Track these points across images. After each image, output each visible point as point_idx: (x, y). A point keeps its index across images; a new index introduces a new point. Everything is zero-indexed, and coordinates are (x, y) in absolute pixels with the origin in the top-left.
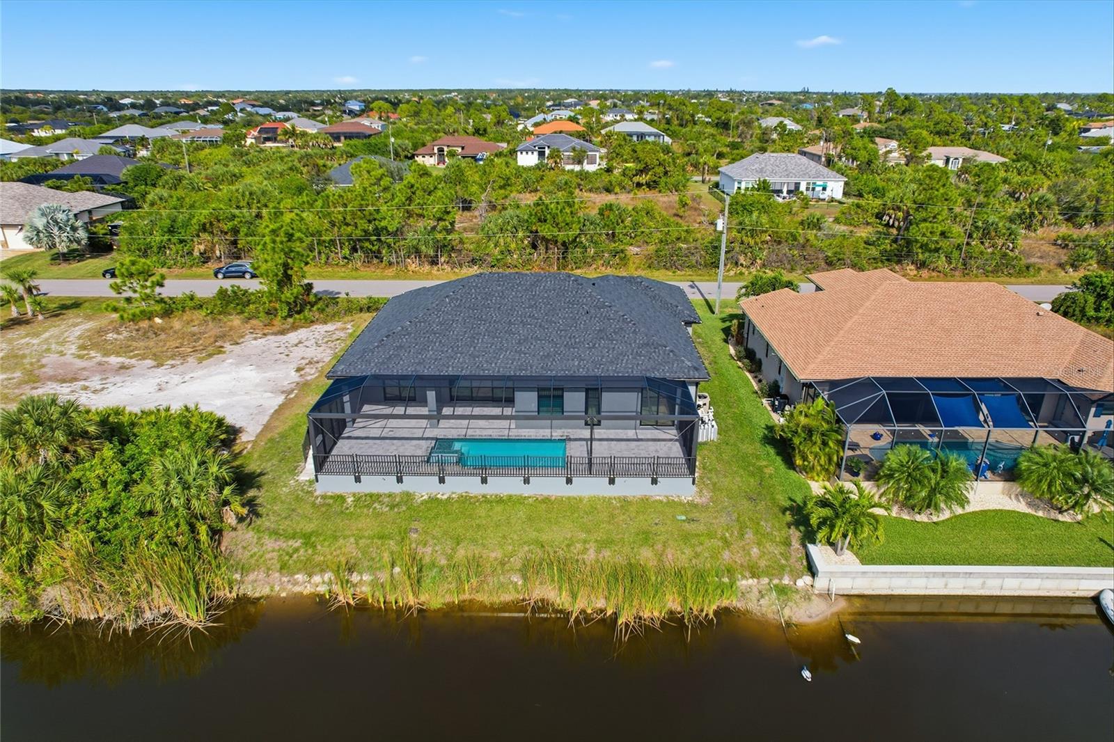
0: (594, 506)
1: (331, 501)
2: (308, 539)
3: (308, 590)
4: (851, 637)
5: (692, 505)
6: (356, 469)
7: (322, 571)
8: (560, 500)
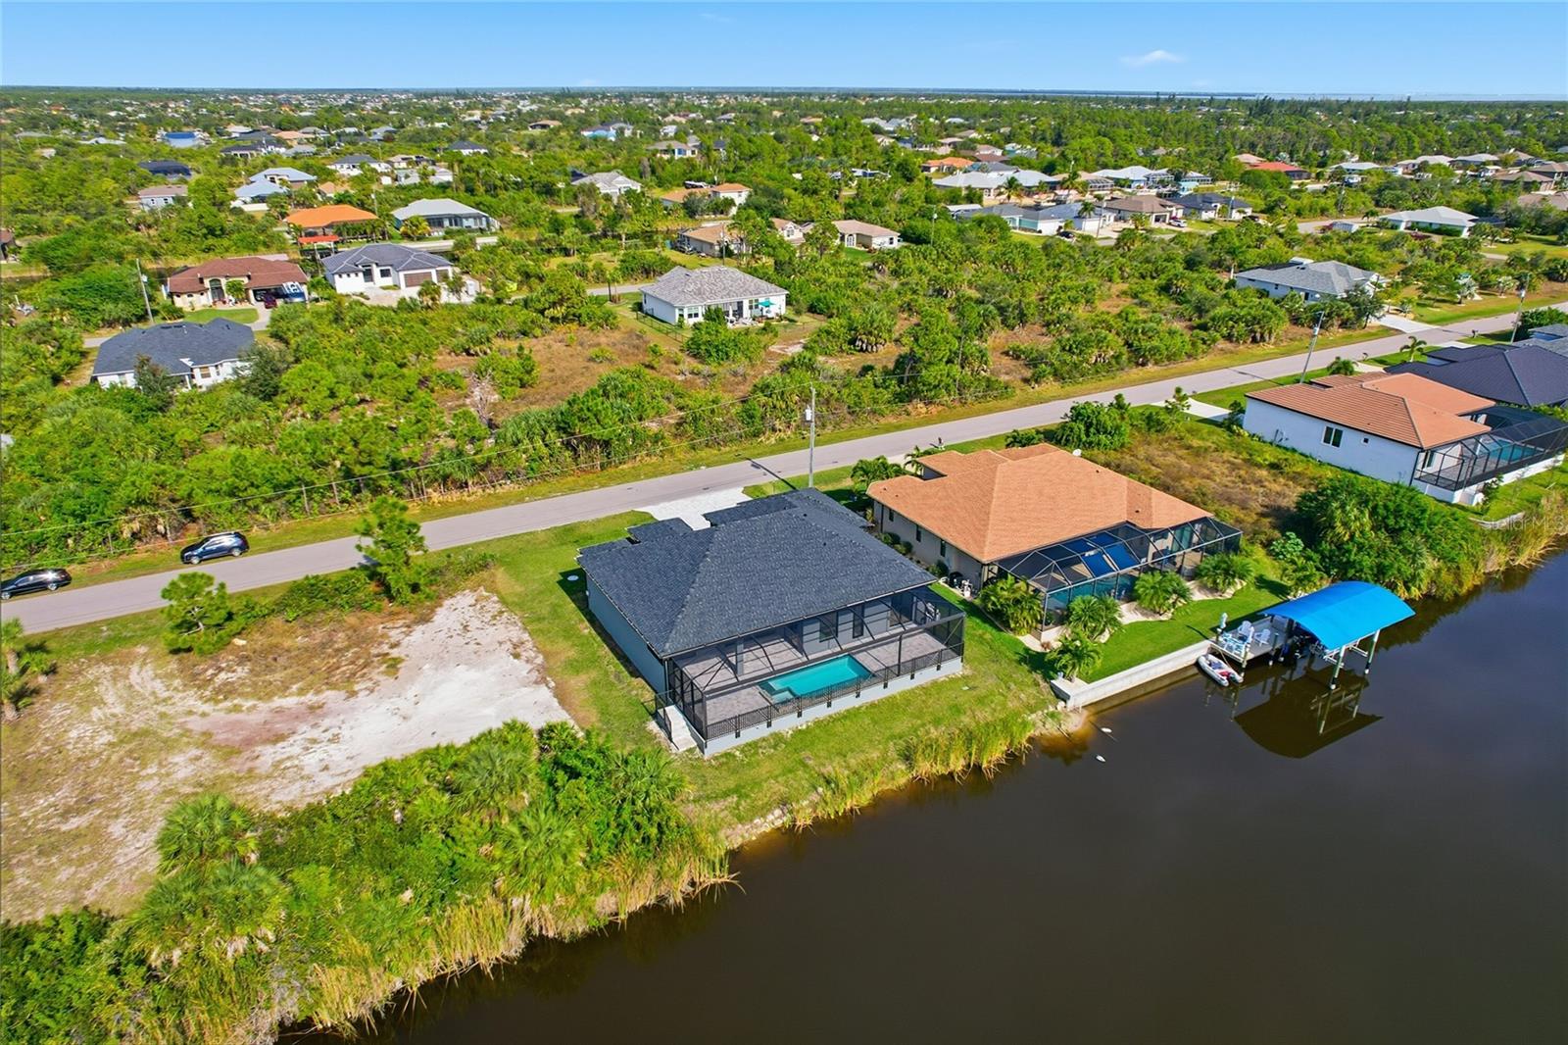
0: (908, 697)
1: (724, 760)
2: (736, 790)
3: (767, 828)
4: (1105, 730)
5: (964, 677)
6: (736, 724)
7: (770, 811)
8: (881, 702)
